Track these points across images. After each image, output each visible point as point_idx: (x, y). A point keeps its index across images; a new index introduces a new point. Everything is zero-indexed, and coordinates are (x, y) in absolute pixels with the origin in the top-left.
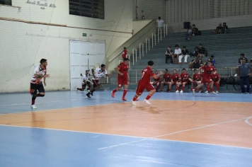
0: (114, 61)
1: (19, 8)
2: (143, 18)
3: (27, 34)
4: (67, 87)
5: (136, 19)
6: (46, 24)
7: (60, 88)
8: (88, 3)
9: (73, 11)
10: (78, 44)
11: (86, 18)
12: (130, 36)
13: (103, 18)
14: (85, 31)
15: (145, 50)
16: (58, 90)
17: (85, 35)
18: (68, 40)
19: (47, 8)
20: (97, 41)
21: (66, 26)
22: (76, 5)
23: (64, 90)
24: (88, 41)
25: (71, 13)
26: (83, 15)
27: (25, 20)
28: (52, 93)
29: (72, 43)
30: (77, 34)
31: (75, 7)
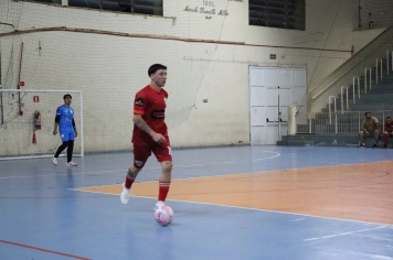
0: (322, 98)
1: (174, 18)
2: (371, 26)
3: (185, 58)
4: (245, 139)
5: (360, 27)
6: (212, 42)
7: (235, 140)
8: (279, 6)
9: (255, 20)
10: (263, 72)
11: (275, 29)
12: (349, 56)
13: (303, 29)
14: (274, 51)
15: (374, 78)
16: (232, 145)
17: (273, 57)
18: (247, 65)
19: (216, 17)
20: (292, 66)
21: (243, 44)
22: (260, 10)
23: (241, 144)
24: (279, 66)
25: (251, 23)
26: (271, 25)
27: (182, 37)
28: (222, 149)
29: (252, 71)
30: (261, 55)
31: (259, 13)
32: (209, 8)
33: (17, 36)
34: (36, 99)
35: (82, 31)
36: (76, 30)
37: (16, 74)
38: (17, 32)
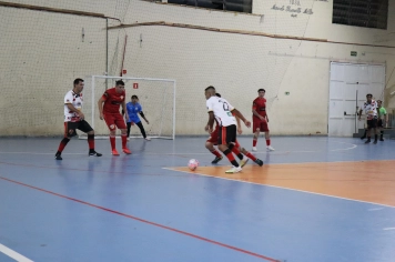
1: (262, 16)
3: (270, 53)
4: (323, 130)
6: (296, 38)
7: (313, 131)
8: (363, 6)
9: (338, 18)
11: (357, 28)
13: (385, 28)
14: (355, 49)
16: (310, 135)
17: (354, 54)
18: (328, 61)
19: (302, 16)
20: (373, 63)
21: (326, 41)
22: (344, 9)
23: (318, 135)
24: (359, 63)
25: (334, 22)
26: (352, 24)
27: (268, 33)
28: (296, 139)
29: (334, 66)
30: (344, 52)
31: (342, 12)
32: (294, 7)
33: (122, 30)
34: (136, 86)
35: (178, 26)
36: (174, 25)
37: (120, 63)
38: (122, 26)
